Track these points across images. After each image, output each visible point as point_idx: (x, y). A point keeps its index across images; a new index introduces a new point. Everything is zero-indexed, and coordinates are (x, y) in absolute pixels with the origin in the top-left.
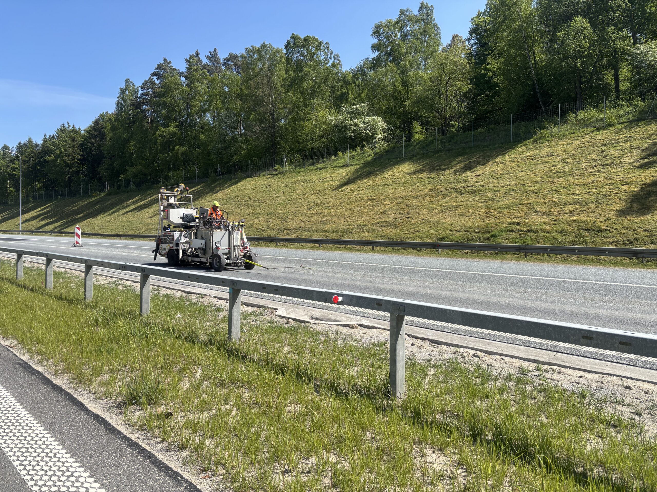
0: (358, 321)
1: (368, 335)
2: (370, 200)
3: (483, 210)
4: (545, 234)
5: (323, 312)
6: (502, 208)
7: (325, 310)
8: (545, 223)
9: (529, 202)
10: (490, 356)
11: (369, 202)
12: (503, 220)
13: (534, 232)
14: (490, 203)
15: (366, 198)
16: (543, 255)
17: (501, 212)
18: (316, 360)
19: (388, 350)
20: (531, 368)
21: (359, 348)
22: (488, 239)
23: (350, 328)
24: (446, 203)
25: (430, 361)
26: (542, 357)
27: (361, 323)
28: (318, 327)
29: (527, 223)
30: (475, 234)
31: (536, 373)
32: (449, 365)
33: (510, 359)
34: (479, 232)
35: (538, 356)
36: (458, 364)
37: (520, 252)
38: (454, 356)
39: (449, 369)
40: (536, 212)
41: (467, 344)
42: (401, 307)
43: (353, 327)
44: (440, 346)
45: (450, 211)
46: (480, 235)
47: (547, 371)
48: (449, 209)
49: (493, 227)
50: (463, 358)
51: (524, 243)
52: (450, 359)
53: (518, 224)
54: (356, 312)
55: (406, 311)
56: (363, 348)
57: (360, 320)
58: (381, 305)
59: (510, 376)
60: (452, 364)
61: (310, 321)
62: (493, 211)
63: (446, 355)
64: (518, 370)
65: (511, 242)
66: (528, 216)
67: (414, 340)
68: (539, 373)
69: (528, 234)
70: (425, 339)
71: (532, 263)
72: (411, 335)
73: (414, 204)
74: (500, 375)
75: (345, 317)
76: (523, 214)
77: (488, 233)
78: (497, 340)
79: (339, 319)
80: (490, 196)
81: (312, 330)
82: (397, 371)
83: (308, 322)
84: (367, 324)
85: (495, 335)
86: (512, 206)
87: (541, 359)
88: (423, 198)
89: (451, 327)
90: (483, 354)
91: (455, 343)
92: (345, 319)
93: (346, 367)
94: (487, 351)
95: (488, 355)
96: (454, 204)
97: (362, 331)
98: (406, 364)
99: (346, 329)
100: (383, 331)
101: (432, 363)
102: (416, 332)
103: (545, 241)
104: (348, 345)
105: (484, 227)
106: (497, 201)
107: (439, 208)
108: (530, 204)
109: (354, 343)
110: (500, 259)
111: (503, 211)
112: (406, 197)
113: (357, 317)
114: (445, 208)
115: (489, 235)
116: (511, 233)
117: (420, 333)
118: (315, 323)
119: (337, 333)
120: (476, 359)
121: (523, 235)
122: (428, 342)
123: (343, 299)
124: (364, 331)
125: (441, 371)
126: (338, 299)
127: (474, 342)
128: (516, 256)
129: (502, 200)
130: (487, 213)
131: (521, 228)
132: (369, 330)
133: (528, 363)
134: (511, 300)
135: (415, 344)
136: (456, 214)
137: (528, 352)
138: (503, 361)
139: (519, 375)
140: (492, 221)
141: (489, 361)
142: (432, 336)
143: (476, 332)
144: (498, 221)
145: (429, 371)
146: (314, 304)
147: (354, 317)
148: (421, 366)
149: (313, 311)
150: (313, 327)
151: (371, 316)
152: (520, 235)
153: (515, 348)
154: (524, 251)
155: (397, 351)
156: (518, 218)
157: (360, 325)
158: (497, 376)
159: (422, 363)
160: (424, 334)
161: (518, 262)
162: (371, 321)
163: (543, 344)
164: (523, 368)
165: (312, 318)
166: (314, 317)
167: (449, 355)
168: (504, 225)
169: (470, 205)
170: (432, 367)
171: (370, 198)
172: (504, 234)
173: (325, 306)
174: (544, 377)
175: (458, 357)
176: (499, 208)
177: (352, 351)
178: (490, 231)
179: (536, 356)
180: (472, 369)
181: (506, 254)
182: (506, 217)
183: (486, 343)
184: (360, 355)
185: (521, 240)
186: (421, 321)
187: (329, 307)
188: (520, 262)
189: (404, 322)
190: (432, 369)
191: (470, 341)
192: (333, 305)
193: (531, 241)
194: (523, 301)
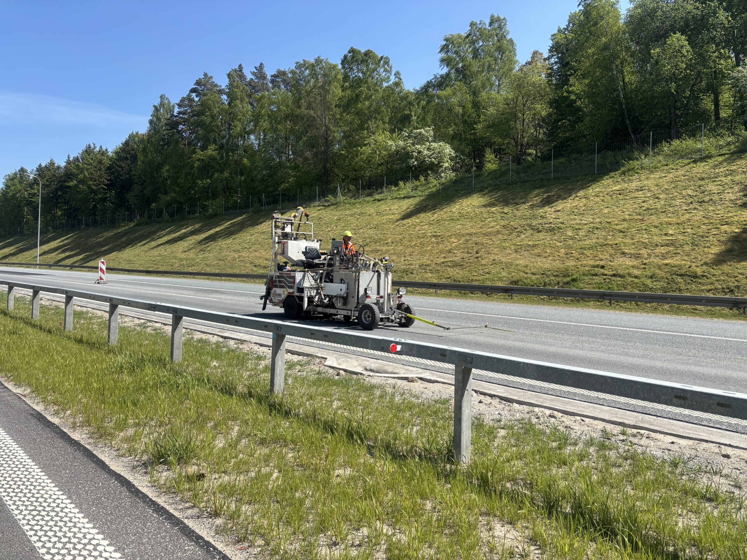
0: (418, 373)
1: (429, 390)
2: (434, 236)
3: (563, 251)
4: (634, 279)
5: (379, 363)
6: (585, 249)
7: (380, 361)
8: (633, 267)
9: (616, 242)
10: (569, 417)
11: (433, 239)
12: (585, 262)
13: (620, 276)
14: (571, 242)
15: (429, 234)
16: (631, 303)
17: (583, 254)
18: (370, 417)
19: (452, 408)
20: (616, 431)
21: (419, 405)
22: (568, 283)
23: (409, 381)
24: (520, 242)
25: (500, 421)
26: (628, 419)
27: (422, 376)
28: (373, 380)
29: (612, 266)
30: (553, 278)
31: (622, 437)
32: (521, 426)
33: (591, 421)
34: (557, 276)
35: (624, 419)
36: (531, 425)
37: (604, 299)
38: (527, 416)
39: (522, 431)
40: (623, 253)
41: (542, 402)
42: (468, 358)
43: (412, 381)
44: (511, 404)
45: (525, 250)
46: (560, 279)
47: (634, 436)
48: (524, 249)
49: (574, 270)
50: (538, 418)
51: (609, 288)
52: (523, 419)
53: (603, 267)
54: (415, 363)
55: (474, 363)
56: (423, 405)
57: (421, 373)
58: (445, 356)
59: (591, 440)
60: (525, 425)
61: (364, 372)
62: (574, 252)
63: (518, 415)
64: (600, 433)
65: (594, 288)
66: (613, 258)
67: (482, 397)
68: (625, 437)
69: (613, 278)
70: (495, 396)
71: (617, 312)
72: (479, 391)
73: (485, 242)
74: (580, 438)
75: (403, 369)
76: (608, 257)
77: (569, 276)
78: (577, 398)
79: (397, 371)
80: (570, 235)
81: (366, 382)
82: (462, 431)
83: (361, 374)
84: (428, 378)
85: (574, 393)
86: (596, 247)
87: (627, 422)
88: (495, 235)
89: (524, 383)
90: (560, 415)
91: (528, 401)
92: (403, 372)
93: (404, 426)
94: (565, 411)
95: (566, 416)
96: (530, 243)
97: (422, 386)
98: (473, 424)
99: (405, 382)
100: (447, 386)
101: (502, 423)
102: (484, 388)
103: (633, 287)
104: (406, 401)
105: (563, 270)
106: (579, 240)
107: (513, 247)
108: (616, 244)
109: (414, 399)
110: (581, 307)
111: (585, 252)
112: (475, 234)
113: (417, 369)
114: (519, 247)
115: (568, 279)
116: (594, 277)
117: (490, 389)
118: (370, 376)
119: (394, 387)
120: (553, 420)
121: (607, 280)
122: (498, 400)
123: (402, 348)
124: (424, 386)
125: (513, 432)
126: (396, 348)
127: (550, 400)
128: (599, 303)
129: (585, 240)
130: (567, 254)
131: (606, 272)
132: (431, 384)
133: (612, 426)
134: (593, 353)
135: (484, 401)
136: (531, 254)
137: (612, 413)
138: (583, 423)
139: (602, 439)
140: (573, 263)
141: (567, 423)
142: (503, 393)
143: (553, 389)
144: (580, 263)
145: (498, 432)
146: (368, 353)
147: (414, 369)
148: (490, 427)
149: (367, 361)
150: (367, 379)
151: (433, 369)
152: (604, 279)
153: (597, 408)
154: (609, 297)
155: (463, 409)
156: (602, 260)
157: (421, 379)
158: (577, 440)
159: (491, 423)
160: (494, 391)
161: (602, 311)
162: (433, 375)
163: (630, 405)
164: (606, 431)
165: (366, 369)
166: (368, 368)
167: (521, 415)
168: (587, 268)
169: (548, 245)
170: (503, 428)
171: (435, 234)
172: (587, 278)
173: (381, 356)
174: (630, 442)
175: (532, 417)
176: (581, 248)
177: (411, 408)
178: (571, 274)
179: (621, 418)
180: (548, 431)
181: (589, 301)
182: (588, 259)
183: (564, 402)
184: (420, 413)
185: (606, 285)
186: (490, 375)
187: (386, 357)
188: (604, 311)
189: (471, 376)
190: (502, 430)
191: (546, 399)
192: (391, 355)
193: (617, 287)
194: (607, 355)
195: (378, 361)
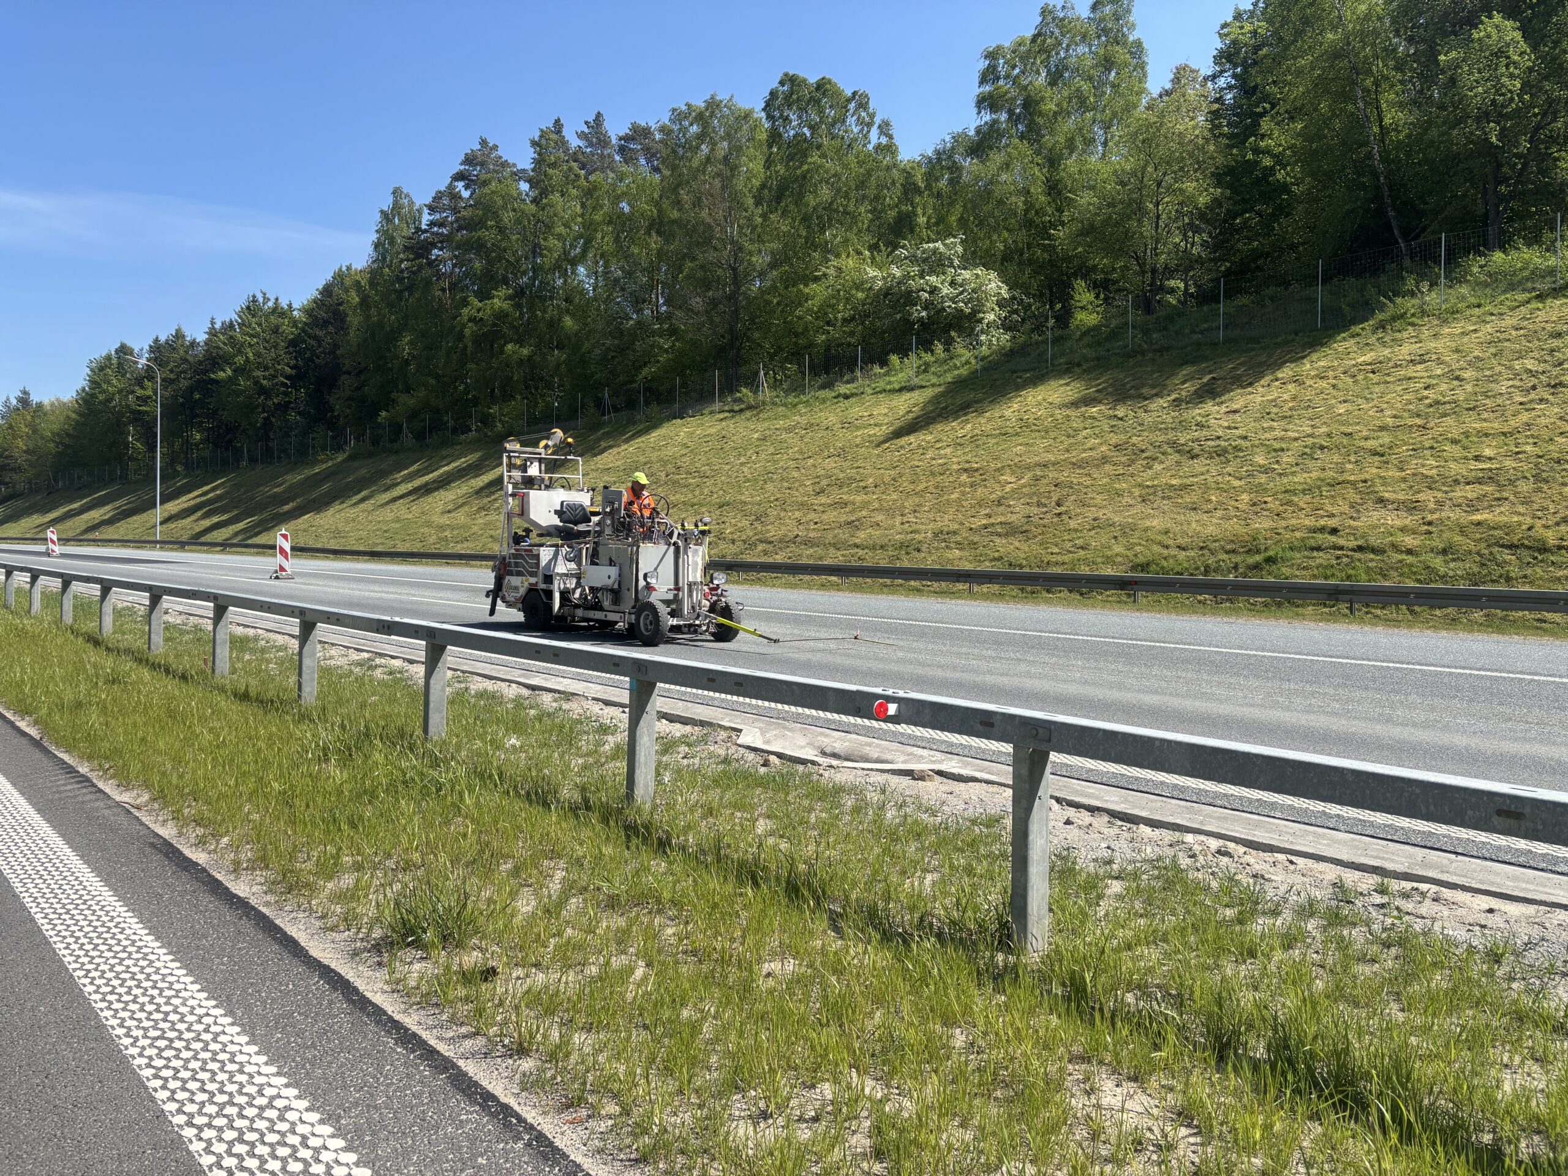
0: (934, 762)
1: (958, 796)
2: (966, 470)
3: (1245, 497)
4: (1404, 556)
5: (850, 741)
6: (1294, 492)
7: (854, 736)
8: (1403, 530)
9: (1363, 477)
10: (1261, 854)
11: (964, 477)
12: (1294, 522)
13: (1373, 550)
14: (1263, 479)
15: (955, 467)
16: (1398, 610)
17: (1289, 503)
18: (833, 853)
19: (1007, 836)
20: (1365, 886)
21: (937, 829)
22: (1256, 567)
23: (914, 779)
24: (1152, 479)
25: (1110, 862)
26: (1392, 861)
27: (943, 767)
28: (838, 775)
29: (1356, 529)
30: (1225, 556)
31: (1378, 899)
32: (1156, 872)
33: (1310, 863)
34: (1233, 551)
35: (1383, 858)
36: (1178, 870)
37: (1337, 600)
38: (1170, 852)
39: (1159, 884)
40: (1381, 500)
41: (1201, 823)
42: (1041, 731)
43: (922, 778)
44: (1135, 827)
45: (1163, 498)
46: (1237, 559)
47: (1406, 896)
48: (1160, 494)
49: (1271, 538)
50: (1193, 856)
51: (1349, 577)
52: (1159, 859)
53: (1334, 531)
54: (929, 740)
55: (1055, 740)
56: (946, 829)
57: (941, 762)
58: (992, 725)
59: (1310, 905)
60: (1164, 872)
61: (819, 760)
62: (1269, 499)
63: (1149, 850)
64: (1331, 890)
65: (1315, 577)
66: (1358, 511)
67: (1071, 812)
68: (1385, 900)
69: (1358, 555)
70: (1099, 809)
71: (1367, 629)
72: (1065, 800)
73: (1075, 481)
74: (1286, 901)
75: (903, 752)
76: (1346, 508)
77: (1258, 552)
78: (1278, 815)
79: (889, 757)
80: (1262, 462)
81: (823, 781)
82: (1030, 885)
83: (813, 763)
84: (956, 771)
85: (1272, 804)
86: (1319, 488)
87: (1389, 866)
88: (1097, 466)
89: (1162, 783)
90: (1241, 849)
91: (1171, 820)
92: (902, 758)
93: (905, 873)
94: (1251, 842)
95: (1254, 852)
96: (1174, 482)
97: (943, 788)
98: (1052, 869)
99: (906, 781)
100: (995, 788)
101: (1115, 867)
102: (1076, 792)
103: (1401, 575)
104: (909, 820)
105: (1247, 538)
106: (1280, 475)
107: (1137, 492)
108: (1365, 481)
109: (925, 816)
110: (1287, 617)
111: (1296, 499)
112: (1054, 464)
113: (932, 753)
114: (1151, 491)
115: (1258, 558)
116: (1315, 554)
117: (1087, 796)
118: (831, 766)
119: (883, 791)
120: (1225, 860)
121: (1345, 560)
122: (1106, 818)
123: (899, 709)
124: (948, 788)
125: (1138, 887)
126: (887, 709)
127: (1219, 818)
128: (1327, 610)
129: (1293, 473)
130: (1254, 504)
131: (1341, 542)
132: (962, 785)
133: (1358, 874)
134: (1312, 717)
135: (1075, 820)
136: (1178, 505)
137: (1356, 847)
138: (1292, 867)
139: (1334, 903)
140: (1267, 524)
141: (1257, 867)
142: (1116, 803)
143: (1225, 795)
144: (1283, 523)
145: (1107, 886)
146: (828, 720)
147: (925, 753)
148: (1089, 874)
149: (827, 736)
150: (826, 774)
151: (966, 752)
152: (1338, 558)
153: (1323, 836)
154: (1348, 597)
155: (1031, 837)
156: (1332, 516)
157: (940, 773)
158: (1278, 904)
159: (1091, 868)
160: (1097, 798)
161: (1332, 626)
162: (966, 765)
163: (1396, 829)
164: (1342, 886)
165: (824, 753)
166: (828, 750)
167: (1156, 849)
168: (1298, 534)
169: (1213, 485)
170: (1116, 878)
171: (967, 466)
172: (1298, 555)
173: (855, 725)
174: (1398, 908)
175: (1181, 854)
176: (1286, 492)
177: (919, 835)
178: (1263, 547)
179: (1376, 857)
180: (1214, 884)
181: (1302, 606)
182: (1302, 514)
183: (1249, 822)
184: (939, 845)
185: (1341, 571)
186: (1088, 765)
187: (864, 727)
188: (1338, 626)
189: (1049, 769)
190: (1115, 882)
191: (1211, 817)
192: (875, 724)
193: (1367, 573)
194: (1344, 722)
195: (850, 736)
